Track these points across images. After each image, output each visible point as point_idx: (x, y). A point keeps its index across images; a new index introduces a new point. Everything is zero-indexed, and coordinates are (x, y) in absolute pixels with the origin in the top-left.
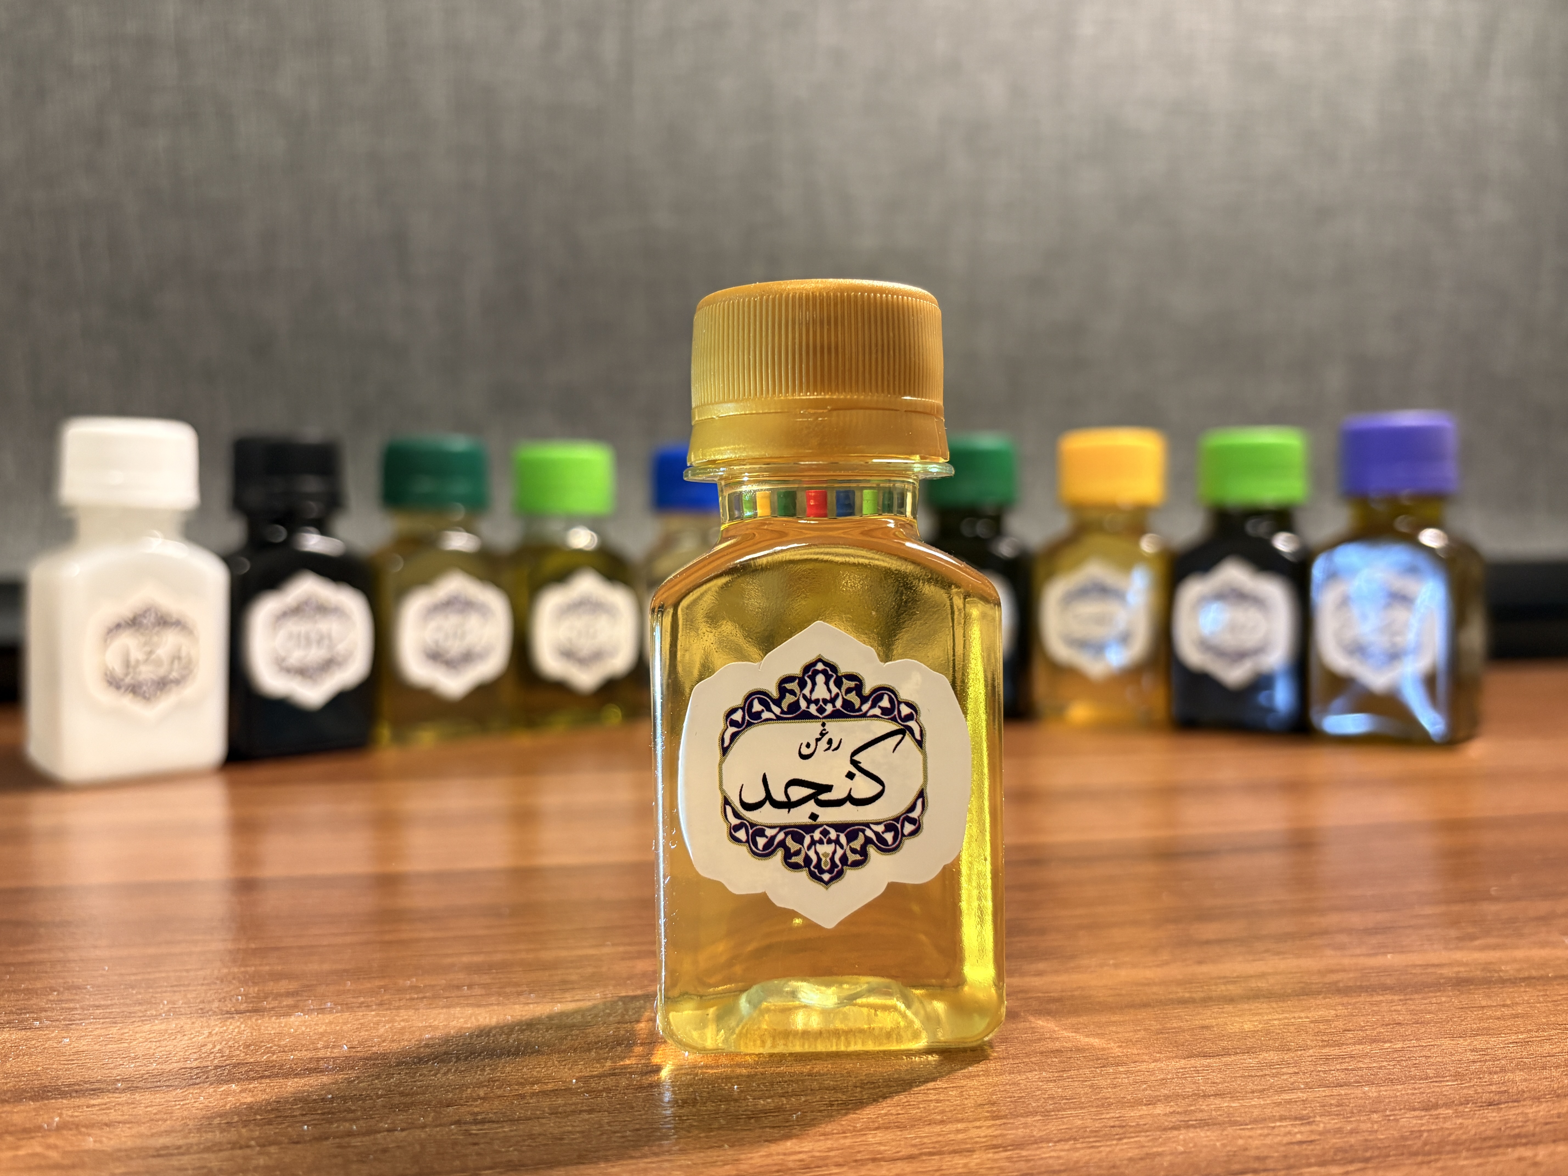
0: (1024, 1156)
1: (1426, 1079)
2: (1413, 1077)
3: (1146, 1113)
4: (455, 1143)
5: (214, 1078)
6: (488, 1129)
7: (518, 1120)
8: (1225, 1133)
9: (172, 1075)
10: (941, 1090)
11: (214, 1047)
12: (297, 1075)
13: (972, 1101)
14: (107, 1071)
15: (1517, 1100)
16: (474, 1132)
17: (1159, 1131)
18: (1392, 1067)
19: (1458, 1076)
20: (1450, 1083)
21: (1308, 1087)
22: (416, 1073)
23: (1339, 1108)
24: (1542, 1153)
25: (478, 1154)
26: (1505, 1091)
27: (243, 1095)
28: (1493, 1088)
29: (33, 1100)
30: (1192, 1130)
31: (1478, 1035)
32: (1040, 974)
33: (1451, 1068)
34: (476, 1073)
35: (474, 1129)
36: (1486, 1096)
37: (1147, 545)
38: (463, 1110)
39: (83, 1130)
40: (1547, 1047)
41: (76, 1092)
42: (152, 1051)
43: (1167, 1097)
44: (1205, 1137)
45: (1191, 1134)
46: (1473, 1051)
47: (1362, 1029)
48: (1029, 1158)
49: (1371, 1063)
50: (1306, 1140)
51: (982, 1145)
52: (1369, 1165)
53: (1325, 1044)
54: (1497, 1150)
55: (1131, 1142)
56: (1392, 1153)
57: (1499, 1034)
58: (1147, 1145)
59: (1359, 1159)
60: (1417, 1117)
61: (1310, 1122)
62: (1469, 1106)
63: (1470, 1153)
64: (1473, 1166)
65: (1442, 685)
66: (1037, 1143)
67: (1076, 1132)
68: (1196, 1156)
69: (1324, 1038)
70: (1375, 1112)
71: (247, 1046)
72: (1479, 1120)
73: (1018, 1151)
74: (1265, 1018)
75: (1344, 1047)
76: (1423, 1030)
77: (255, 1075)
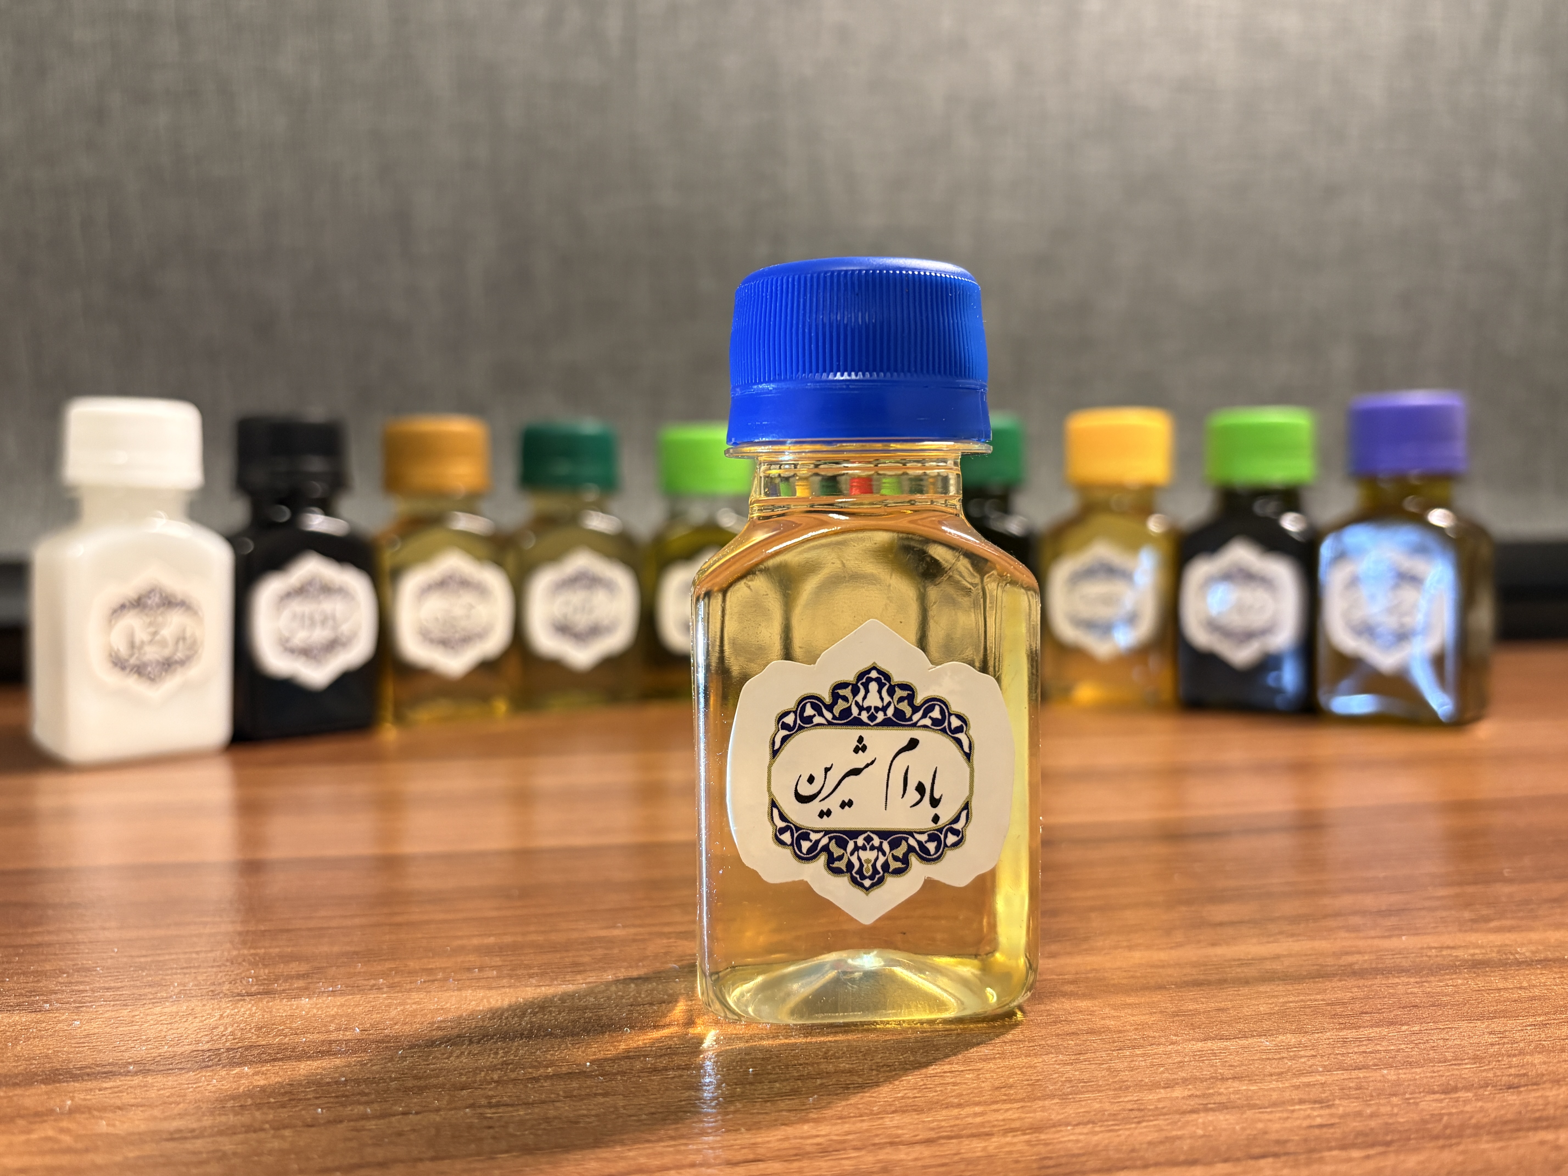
0: (1042, 1140)
1: (1445, 1062)
2: (1431, 1060)
3: (1164, 1096)
4: (470, 1127)
5: (226, 1061)
6: (502, 1113)
7: (533, 1104)
8: (1244, 1116)
9: (184, 1058)
11: (226, 1029)
12: (309, 1058)
13: (989, 1084)
14: (118, 1054)
15: (1536, 1082)
16: (489, 1115)
17: (1178, 1114)
18: (1410, 1050)
19: (1476, 1059)
20: (1469, 1066)
21: (1327, 1070)
22: (429, 1056)
23: (1358, 1092)
24: (1563, 1136)
25: (494, 1138)
26: (1524, 1075)
27: (256, 1078)
28: (1512, 1071)
29: (44, 1084)
30: (1211, 1113)
31: (1494, 1017)
33: (1470, 1051)
34: (489, 1056)
35: (489, 1112)
36: (1505, 1079)
37: (1154, 526)
38: (477, 1093)
39: (96, 1113)
41: (88, 1075)
42: (164, 1033)
43: (1185, 1080)
44: (1224, 1120)
45: (1210, 1117)
46: (1490, 1033)
47: (1379, 1011)
48: (1049, 1142)
49: (1389, 1046)
50: (1326, 1123)
51: (1000, 1128)
52: (1391, 1149)
53: (1342, 1026)
54: (1518, 1133)
55: (1151, 1126)
56: (1412, 1137)
57: (1516, 1017)
58: (1166, 1128)
59: (1379, 1142)
60: (1437, 1100)
61: (1329, 1106)
62: (1488, 1089)
63: (1491, 1137)
64: (1494, 1150)
65: (1450, 665)
66: (1055, 1127)
67: (1095, 1115)
68: (1216, 1139)
69: (1342, 1021)
70: (1395, 1095)
71: (258, 1029)
72: (1500, 1103)
73: (1037, 1135)
74: (1281, 1000)
75: (1362, 1029)
76: (1440, 1013)
77: (268, 1058)
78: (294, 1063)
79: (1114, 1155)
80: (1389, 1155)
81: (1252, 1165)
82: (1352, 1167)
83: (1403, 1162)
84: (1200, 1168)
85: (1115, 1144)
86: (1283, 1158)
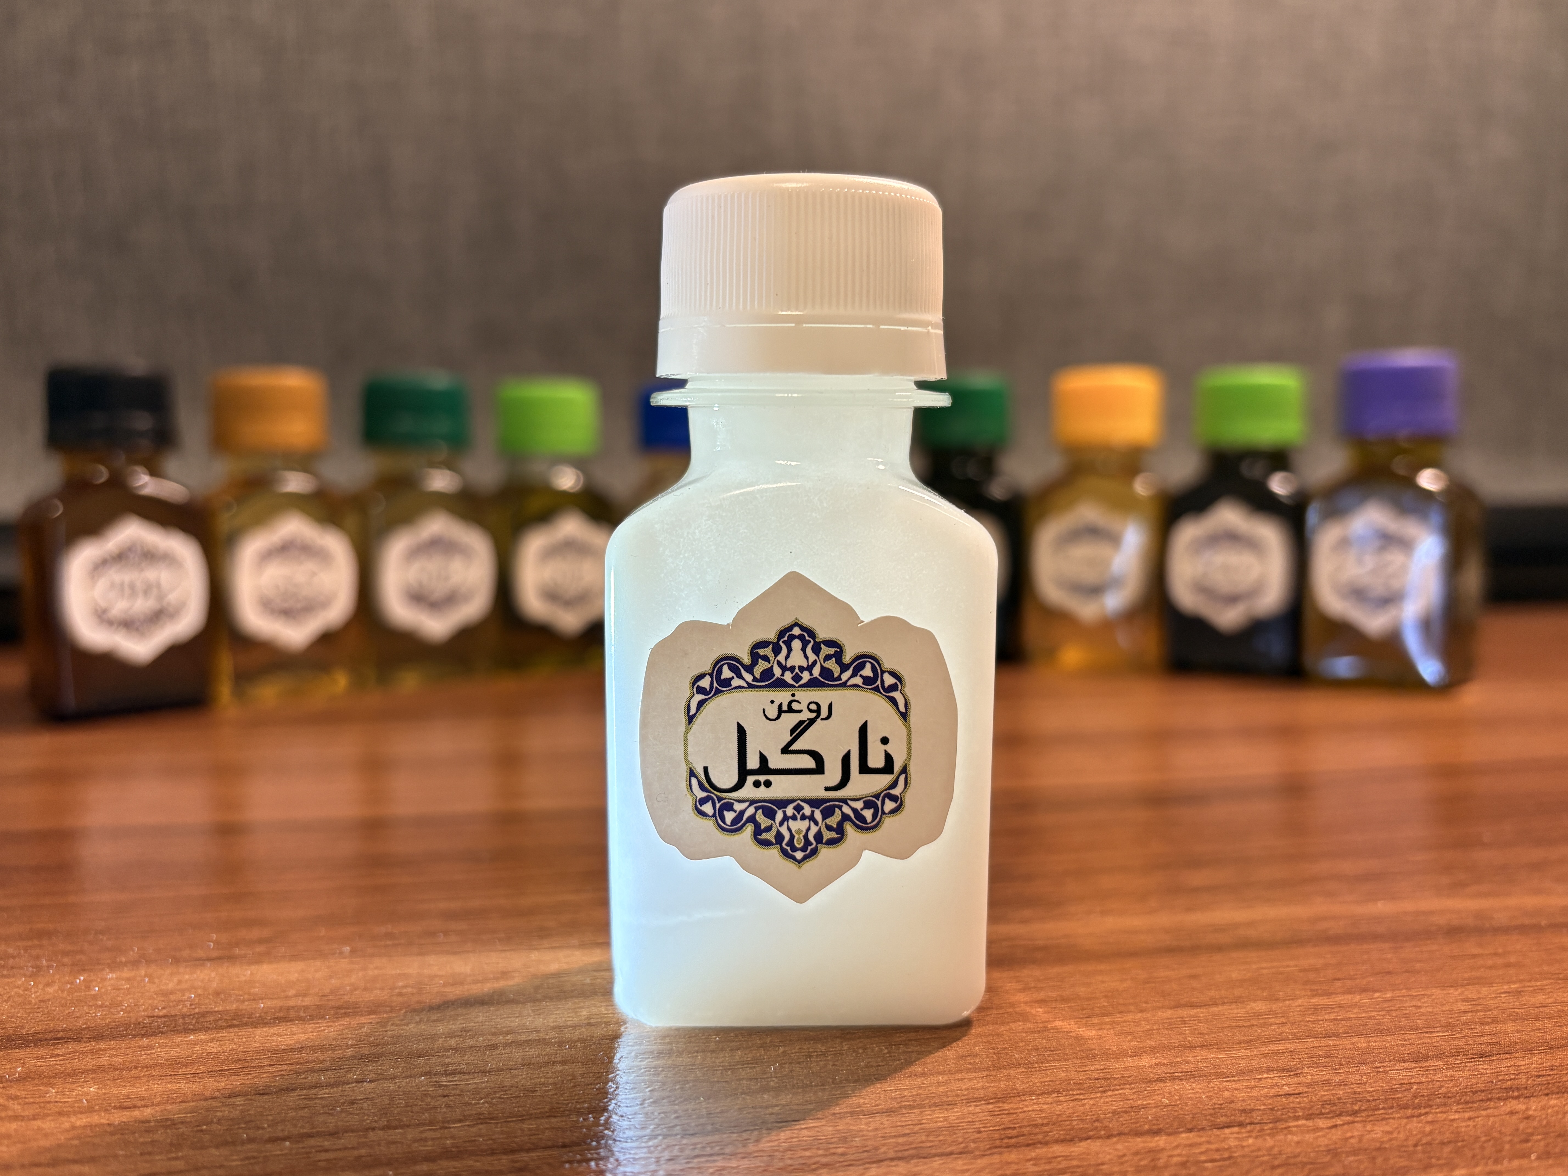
0: (1006, 1110)
1: (1417, 1030)
2: (1401, 1028)
3: (1131, 1064)
4: (424, 1096)
5: (182, 1027)
6: (459, 1081)
7: (489, 1072)
8: (1211, 1085)
9: (139, 1024)
11: (183, 994)
12: (265, 1024)
14: (73, 1020)
15: (1508, 1051)
16: (444, 1083)
17: (1145, 1083)
18: (1382, 1017)
19: (1448, 1026)
20: (1441, 1034)
21: (1296, 1037)
22: (387, 1023)
23: (1327, 1060)
24: (1534, 1106)
25: (448, 1106)
26: (1497, 1043)
27: (211, 1044)
28: (1485, 1039)
30: (1177, 1082)
31: (1469, 984)
32: (1024, 921)
33: (1442, 1019)
34: (448, 1022)
35: (444, 1080)
36: (1476, 1049)
37: (1141, 487)
38: (434, 1060)
40: (1541, 998)
42: (120, 999)
43: (1153, 1048)
44: (1191, 1089)
45: (1177, 1085)
46: (1464, 1000)
47: (1352, 978)
48: (1011, 1111)
49: (1360, 1013)
50: (1293, 1092)
51: (963, 1098)
52: (1358, 1119)
53: (1314, 993)
54: (1488, 1103)
55: (1116, 1095)
56: (1381, 1106)
57: (1491, 984)
58: (1131, 1097)
59: (1347, 1112)
60: (1407, 1069)
61: (1297, 1074)
62: (1459, 1058)
63: (1460, 1106)
64: (1464, 1120)
65: (1437, 628)
66: (1019, 1096)
67: (1060, 1084)
68: (1182, 1109)
69: (1314, 987)
70: (1364, 1063)
71: (217, 994)
72: (1471, 1073)
73: (1000, 1105)
74: (1254, 966)
75: (1334, 996)
76: (1413, 979)
77: (224, 1024)
78: (251, 1030)
79: (1078, 1124)
80: (1356, 1124)
81: (1217, 1135)
82: (1319, 1136)
83: (1370, 1132)
84: (1164, 1138)
85: (1078, 1114)
86: (1249, 1128)
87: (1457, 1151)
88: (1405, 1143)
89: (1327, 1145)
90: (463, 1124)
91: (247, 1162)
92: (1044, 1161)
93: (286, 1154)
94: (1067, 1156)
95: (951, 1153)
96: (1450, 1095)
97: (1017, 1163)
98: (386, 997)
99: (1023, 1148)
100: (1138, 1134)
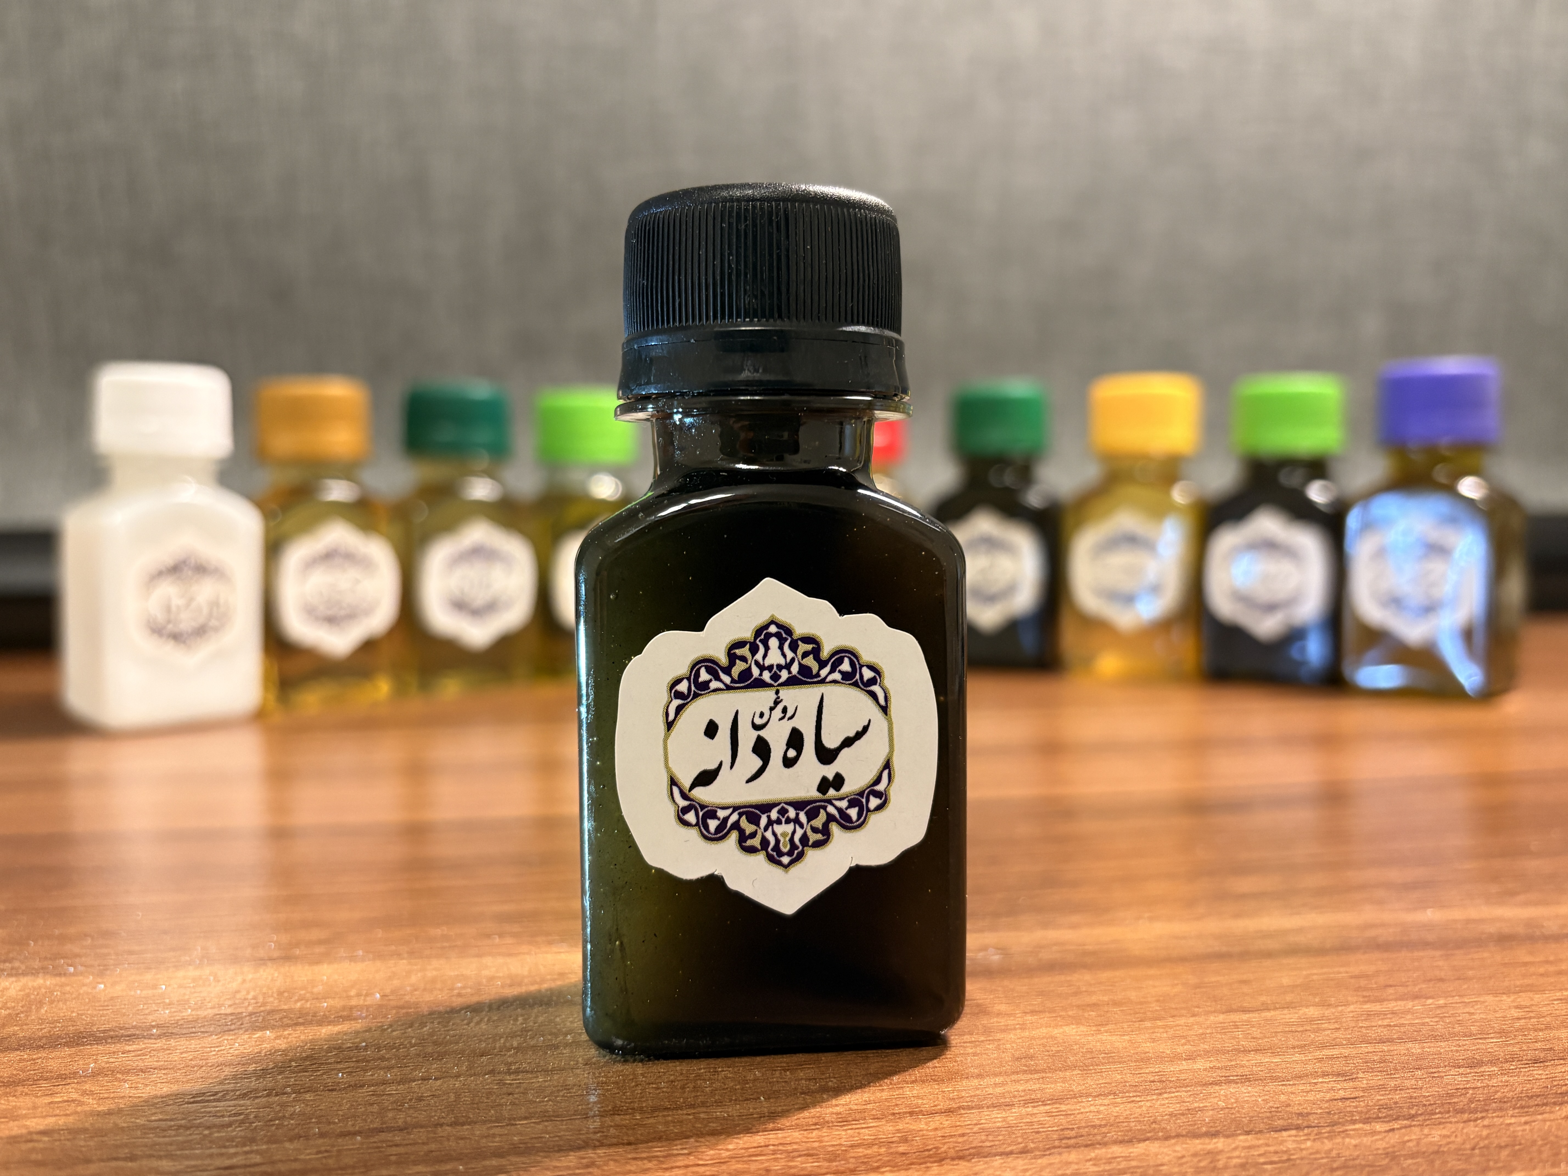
0: (1063, 1111)
1: (1470, 1036)
2: (1455, 1035)
3: (1186, 1067)
4: (489, 1093)
5: (249, 1025)
6: (523, 1080)
7: (552, 1071)
8: (1267, 1088)
9: (207, 1021)
10: (977, 1043)
11: (248, 993)
12: (330, 1022)
13: (1010, 1055)
14: (142, 1017)
17: (1200, 1086)
18: (1435, 1024)
19: (1502, 1033)
20: (1495, 1040)
21: (1351, 1043)
22: (448, 1022)
23: (1382, 1065)
25: (513, 1104)
26: (1551, 1049)
27: (278, 1041)
28: (1539, 1045)
29: (68, 1047)
30: (1233, 1085)
31: (1521, 992)
32: (1074, 927)
33: (1496, 1025)
34: (509, 1022)
35: (508, 1079)
36: (1531, 1054)
37: (1179, 495)
38: (497, 1059)
39: (119, 1076)
41: (112, 1038)
42: (187, 997)
43: (1207, 1052)
44: (1246, 1092)
45: (1232, 1089)
46: (1517, 1007)
47: (1404, 985)
48: (1069, 1112)
49: (1414, 1019)
50: (1349, 1096)
51: (1020, 1099)
52: (1415, 1123)
53: (1366, 999)
54: (1544, 1107)
55: (1172, 1097)
56: (1437, 1111)
57: (1543, 991)
58: (1188, 1100)
59: (1404, 1116)
60: (1462, 1074)
61: (1352, 1079)
62: (1514, 1063)
63: (1517, 1111)
64: (1520, 1124)
65: (1480, 639)
66: (1076, 1098)
67: (1116, 1086)
68: (1238, 1112)
69: (1365, 993)
70: (1419, 1069)
71: (280, 993)
72: (1525, 1078)
73: (1058, 1106)
74: (1304, 973)
75: (1385, 1003)
76: (1465, 986)
77: (289, 1022)
78: (316, 1028)
79: (1135, 1126)
80: (1413, 1128)
81: (1275, 1138)
82: (1377, 1140)
83: (1427, 1136)
84: (1222, 1140)
85: (1136, 1115)
86: (1306, 1131)
87: (1515, 1155)
88: (1462, 1147)
89: (1385, 1149)
90: (529, 1121)
91: (320, 1156)
92: (1104, 1161)
93: (358, 1149)
94: (1126, 1157)
95: (1011, 1153)
96: (1506, 1100)
97: (1077, 1163)
98: (446, 998)
99: (1083, 1148)
100: (1196, 1135)
